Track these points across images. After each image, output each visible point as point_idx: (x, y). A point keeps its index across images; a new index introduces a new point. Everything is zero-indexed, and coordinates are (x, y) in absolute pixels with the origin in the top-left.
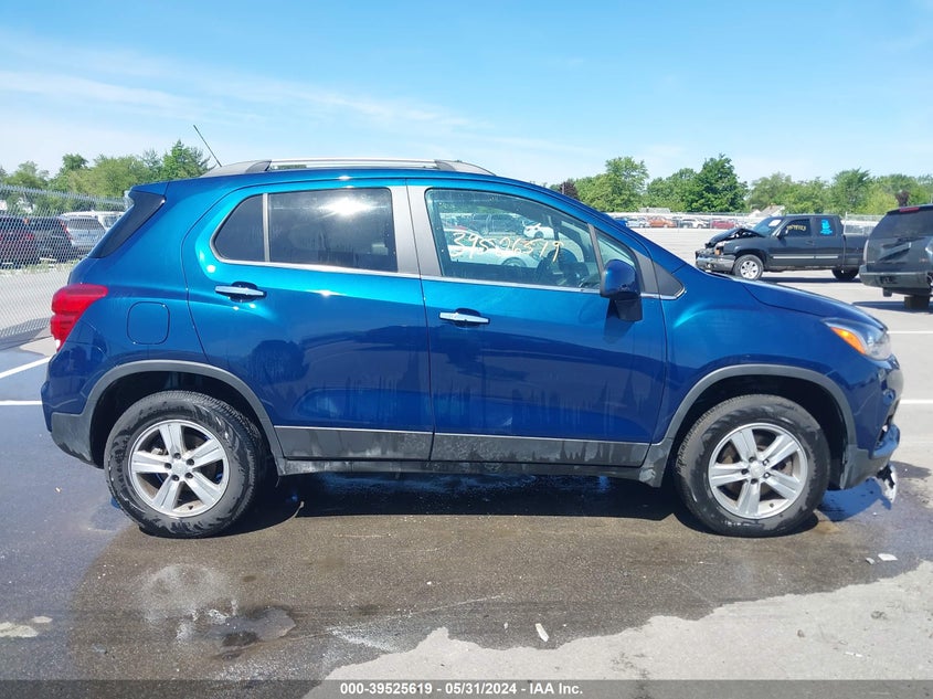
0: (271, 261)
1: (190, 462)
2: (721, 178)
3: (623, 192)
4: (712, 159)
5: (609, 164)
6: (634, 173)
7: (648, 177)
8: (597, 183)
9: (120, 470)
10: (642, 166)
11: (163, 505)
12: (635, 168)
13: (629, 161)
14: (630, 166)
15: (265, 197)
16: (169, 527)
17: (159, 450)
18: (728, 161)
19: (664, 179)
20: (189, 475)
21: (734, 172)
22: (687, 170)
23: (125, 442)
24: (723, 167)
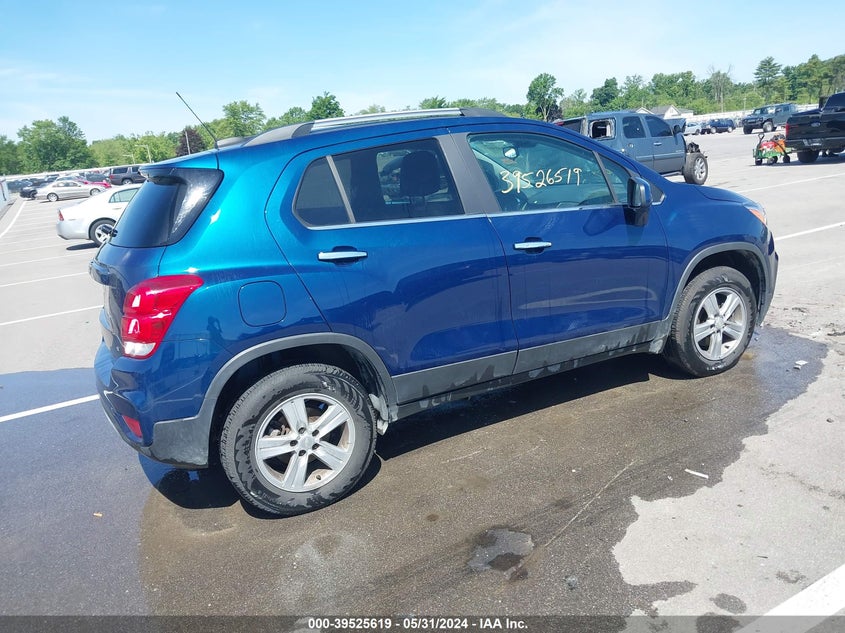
0: (358, 221)
1: (315, 433)
2: (330, 113)
3: (246, 134)
4: (318, 97)
5: (226, 109)
6: (252, 116)
7: (264, 117)
8: (217, 128)
9: (248, 462)
10: (258, 108)
11: (293, 483)
12: (251, 110)
13: (244, 104)
14: (247, 108)
15: (329, 159)
16: (304, 504)
17: (277, 431)
18: (333, 98)
19: (277, 118)
20: (315, 446)
21: (340, 107)
22: (295, 108)
23: (251, 431)
24: (330, 103)
